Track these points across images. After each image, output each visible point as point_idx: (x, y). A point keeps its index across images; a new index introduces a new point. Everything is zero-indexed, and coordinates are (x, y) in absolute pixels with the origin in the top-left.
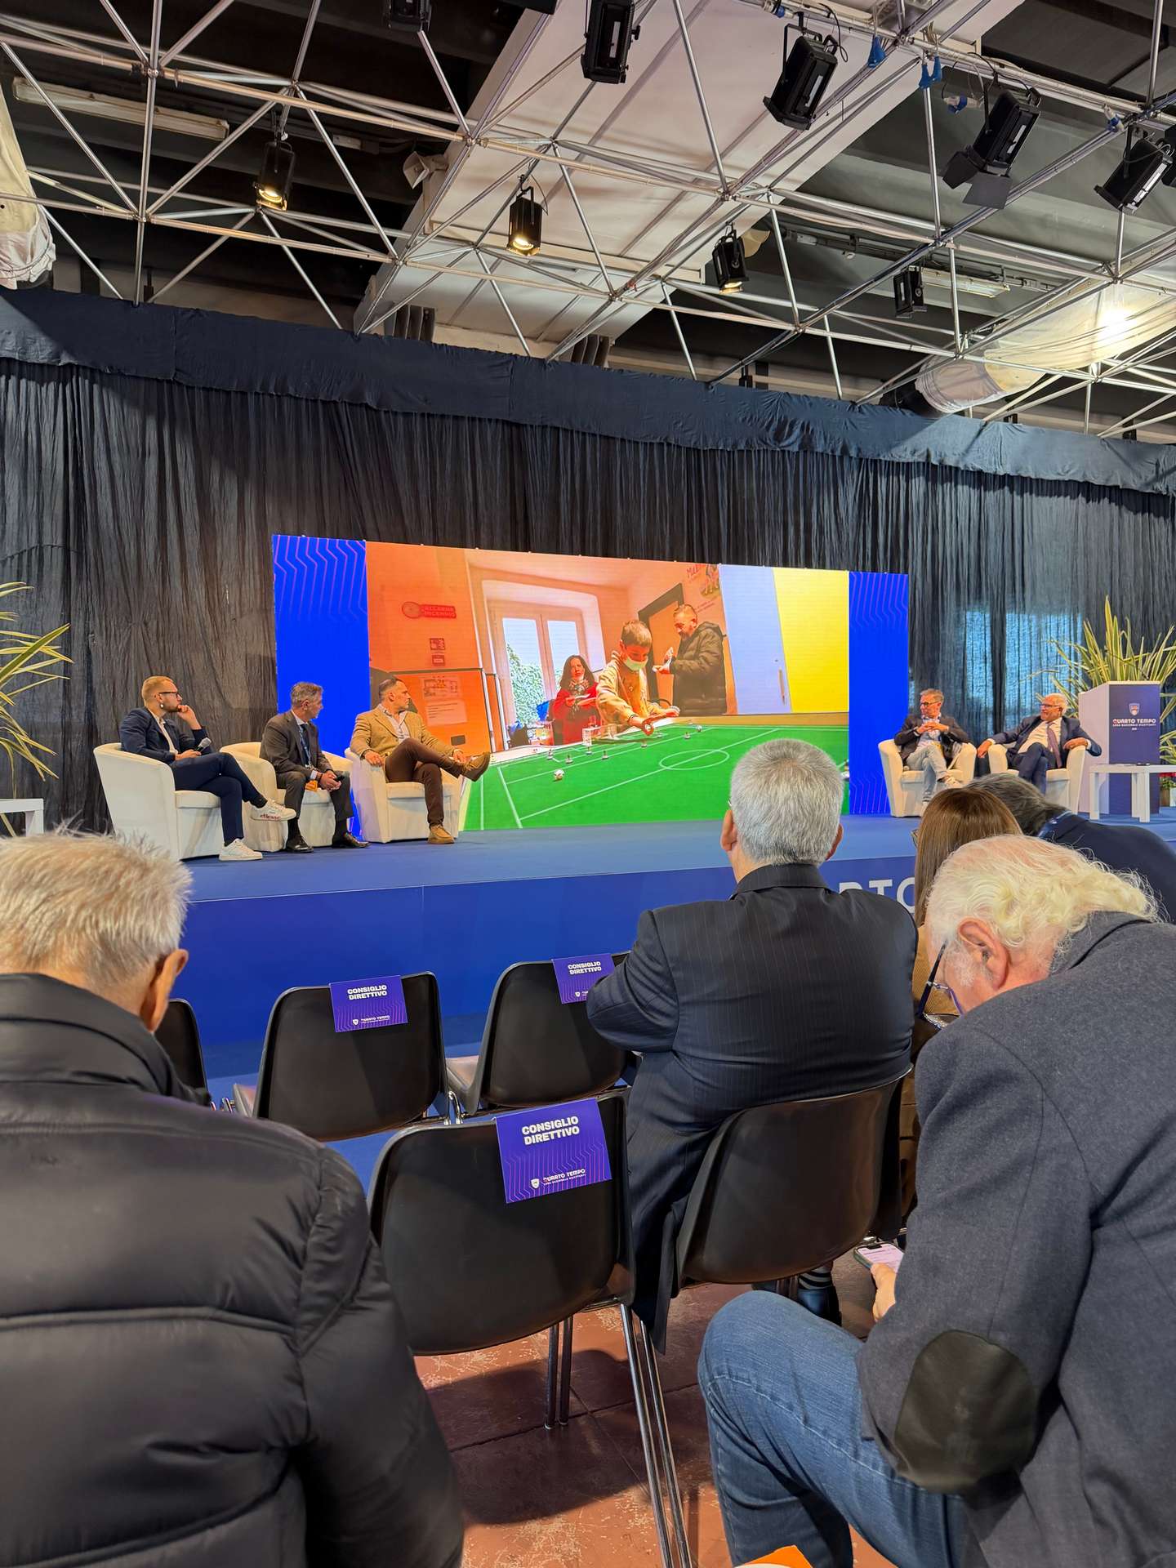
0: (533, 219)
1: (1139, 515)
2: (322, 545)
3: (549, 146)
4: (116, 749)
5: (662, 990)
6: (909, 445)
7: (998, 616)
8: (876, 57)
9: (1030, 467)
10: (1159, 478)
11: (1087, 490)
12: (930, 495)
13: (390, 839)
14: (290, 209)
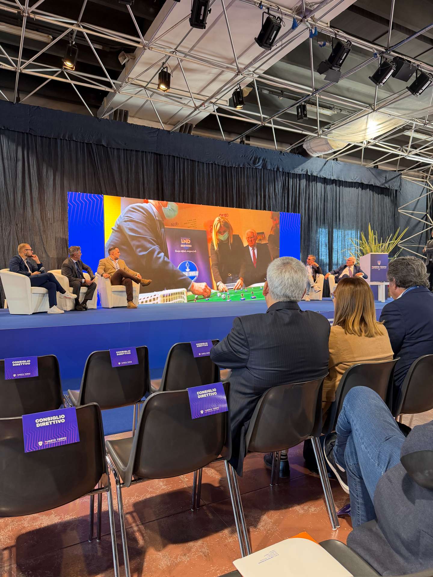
0: (167, 78)
1: (380, 195)
2: (87, 196)
3: (174, 52)
4: (8, 271)
5: (243, 345)
6: (300, 167)
7: (331, 230)
8: (294, 26)
9: (342, 177)
10: (386, 182)
11: (362, 186)
12: (308, 186)
13: (112, 307)
14: (76, 70)
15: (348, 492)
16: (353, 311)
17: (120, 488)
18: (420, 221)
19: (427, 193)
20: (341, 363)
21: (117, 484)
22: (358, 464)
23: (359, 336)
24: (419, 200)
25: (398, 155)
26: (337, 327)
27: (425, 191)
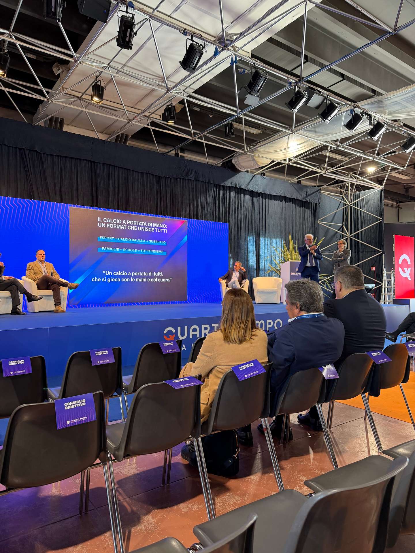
0: (100, 91)
1: (301, 208)
2: (16, 201)
3: (107, 67)
6: (230, 181)
7: (258, 239)
8: (216, 53)
9: (268, 191)
10: (307, 196)
11: (286, 199)
12: (237, 198)
13: (38, 311)
18: (337, 232)
19: (343, 207)
24: (336, 212)
27: (341, 204)
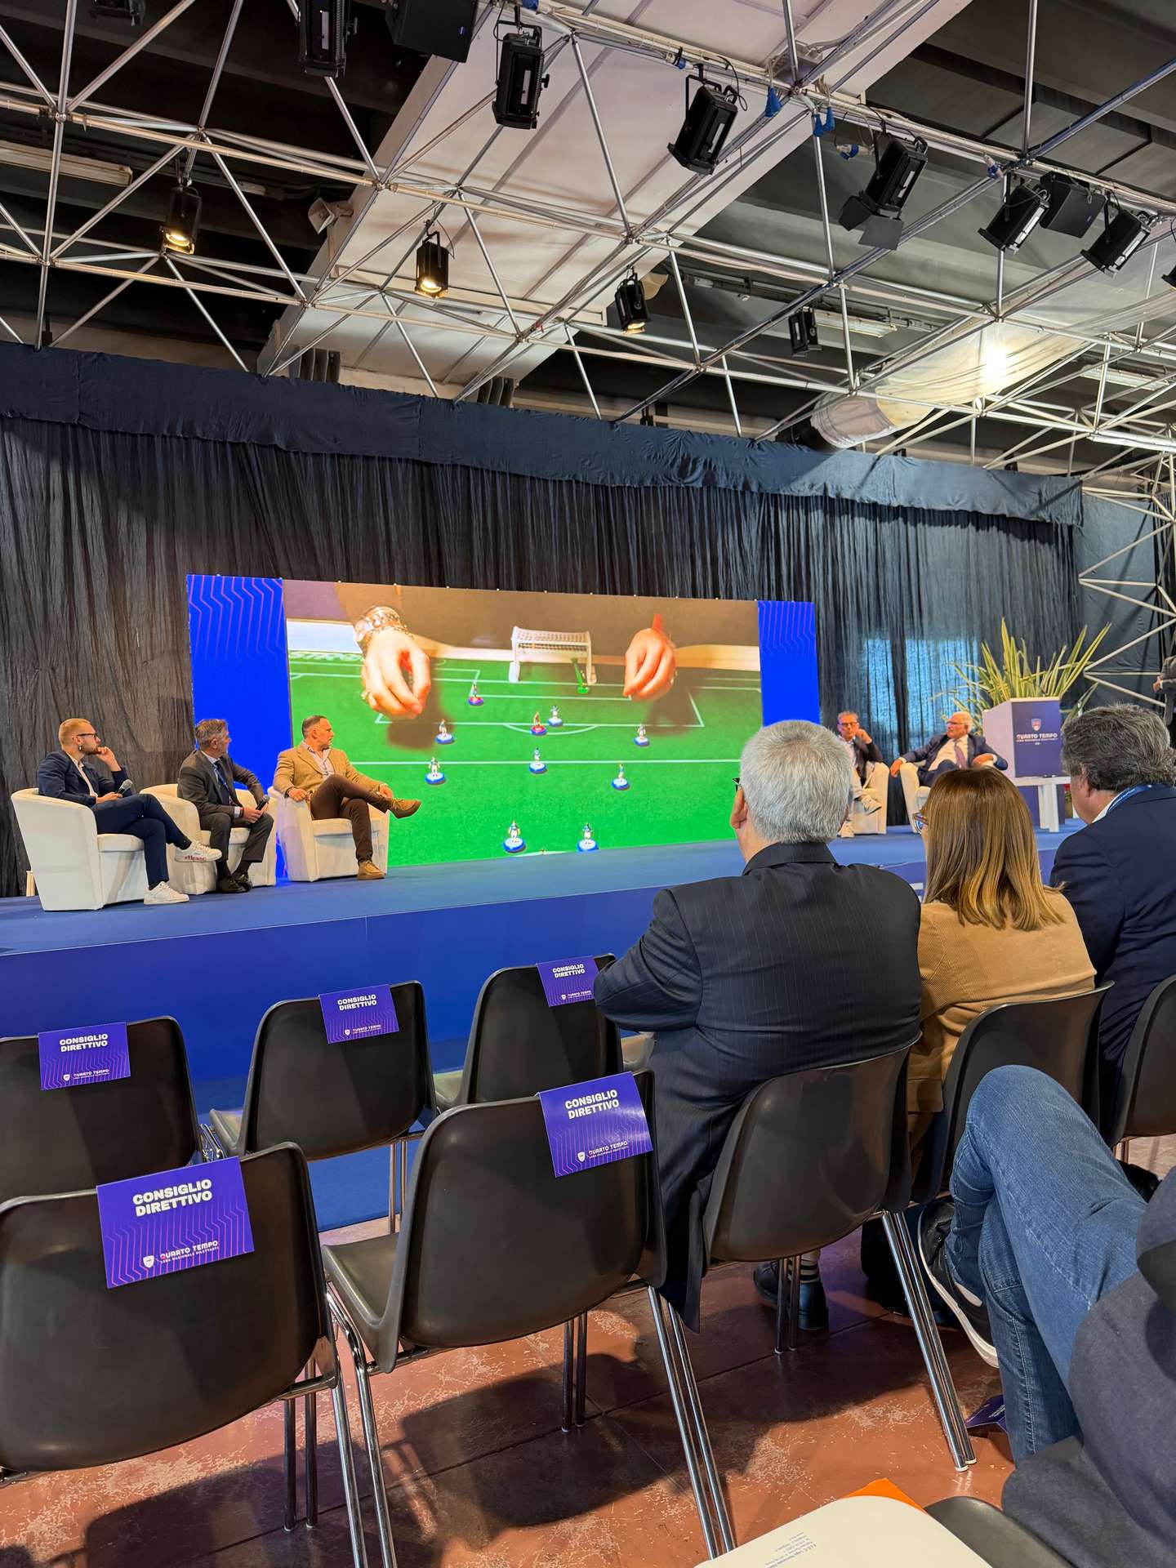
0: (440, 262)
1: (1026, 542)
2: (238, 584)
3: (454, 192)
4: (34, 794)
5: (684, 965)
6: (806, 479)
7: (898, 642)
8: (772, 109)
9: (922, 498)
10: (1042, 506)
11: (976, 519)
12: (829, 527)
13: (316, 878)
14: (196, 254)
15: (995, 1363)
16: (977, 860)
17: (367, 1375)
18: (1140, 607)
19: (1155, 529)
20: (953, 1005)
21: (357, 1365)
22: (1018, 1282)
23: (997, 928)
24: (1133, 549)
25: (1069, 434)
26: (938, 907)
27: (1149, 524)
